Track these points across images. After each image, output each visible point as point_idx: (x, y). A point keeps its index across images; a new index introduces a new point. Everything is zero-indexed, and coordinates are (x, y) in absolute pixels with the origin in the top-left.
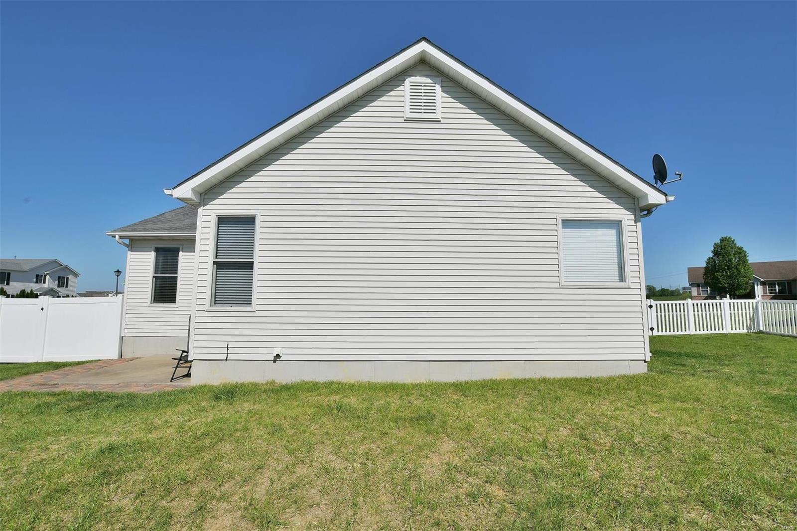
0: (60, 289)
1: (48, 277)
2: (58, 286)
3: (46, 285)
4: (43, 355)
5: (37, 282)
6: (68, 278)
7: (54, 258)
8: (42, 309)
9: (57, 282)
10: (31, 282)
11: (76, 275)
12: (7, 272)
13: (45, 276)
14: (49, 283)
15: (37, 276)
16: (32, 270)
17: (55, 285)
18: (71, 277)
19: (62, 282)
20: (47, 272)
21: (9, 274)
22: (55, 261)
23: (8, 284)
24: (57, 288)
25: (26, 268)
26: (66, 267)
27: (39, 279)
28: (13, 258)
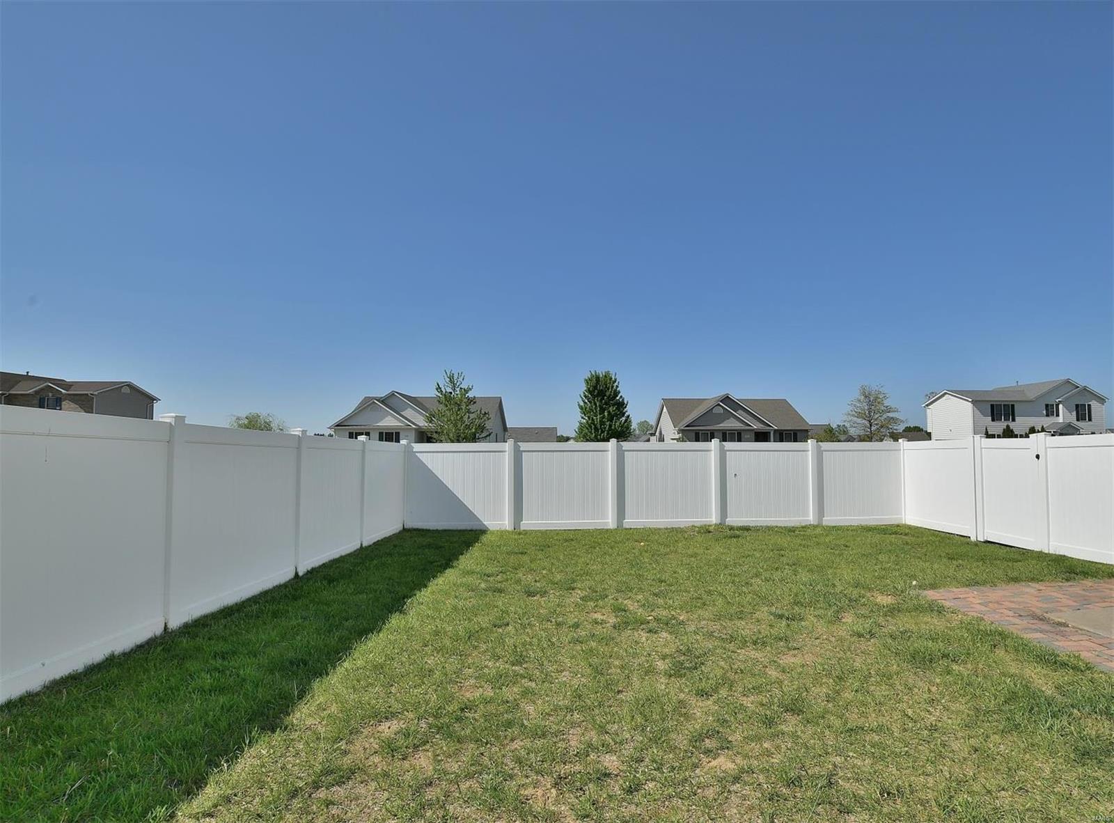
0: (1080, 424)
1: (1061, 406)
2: (1078, 420)
3: (1060, 419)
4: (1049, 542)
5: (1047, 415)
6: (1089, 406)
7: (1064, 378)
8: (1038, 457)
9: (1074, 413)
10: (1040, 415)
11: (1102, 400)
12: (1010, 404)
13: (1057, 406)
14: (1064, 416)
15: (1047, 406)
16: (1038, 398)
17: (1072, 417)
18: (1094, 404)
19: (1083, 413)
20: (1059, 400)
21: (1013, 406)
22: (1068, 382)
23: (1014, 420)
24: (1076, 422)
25: (1031, 396)
26: (1085, 389)
27: (1051, 410)
28: (1015, 384)
